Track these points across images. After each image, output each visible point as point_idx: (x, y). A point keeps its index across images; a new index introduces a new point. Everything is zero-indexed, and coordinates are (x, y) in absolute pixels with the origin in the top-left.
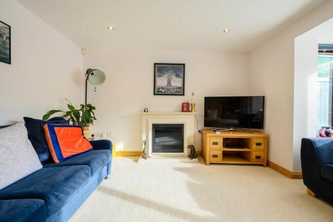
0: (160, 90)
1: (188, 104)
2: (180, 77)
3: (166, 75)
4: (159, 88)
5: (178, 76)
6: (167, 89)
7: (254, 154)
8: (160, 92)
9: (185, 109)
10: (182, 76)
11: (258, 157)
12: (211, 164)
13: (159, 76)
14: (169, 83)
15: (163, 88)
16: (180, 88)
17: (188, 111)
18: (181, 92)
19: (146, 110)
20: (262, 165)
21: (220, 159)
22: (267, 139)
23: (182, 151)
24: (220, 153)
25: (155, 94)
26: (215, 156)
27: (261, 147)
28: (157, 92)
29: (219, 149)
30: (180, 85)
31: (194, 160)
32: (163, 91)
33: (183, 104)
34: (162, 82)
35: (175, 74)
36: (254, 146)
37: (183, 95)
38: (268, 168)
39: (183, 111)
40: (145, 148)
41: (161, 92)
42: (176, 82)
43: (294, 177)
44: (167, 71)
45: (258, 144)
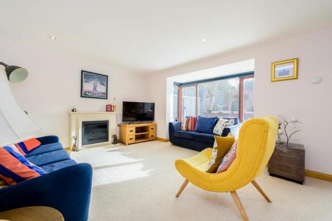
0: (87, 93)
1: (111, 106)
2: (104, 85)
3: (92, 82)
4: (86, 92)
5: (102, 84)
6: (93, 93)
7: (151, 134)
8: (86, 95)
9: (109, 109)
10: (105, 84)
11: (152, 136)
12: (129, 144)
13: (86, 82)
14: (95, 88)
15: (89, 92)
16: (104, 93)
17: (111, 111)
18: (105, 96)
19: (75, 110)
20: (154, 140)
21: (134, 141)
22: (156, 125)
23: (108, 141)
24: (134, 137)
25: (82, 96)
26: (131, 139)
27: (154, 130)
28: (84, 95)
29: (133, 135)
30: (104, 91)
31: (117, 144)
32: (89, 94)
33: (107, 106)
34: (88, 87)
35: (99, 82)
36: (151, 130)
37: (107, 99)
38: (157, 141)
39: (107, 111)
40: (76, 143)
41: (88, 95)
42: (101, 89)
43: (167, 141)
44: (93, 79)
45: (152, 129)
